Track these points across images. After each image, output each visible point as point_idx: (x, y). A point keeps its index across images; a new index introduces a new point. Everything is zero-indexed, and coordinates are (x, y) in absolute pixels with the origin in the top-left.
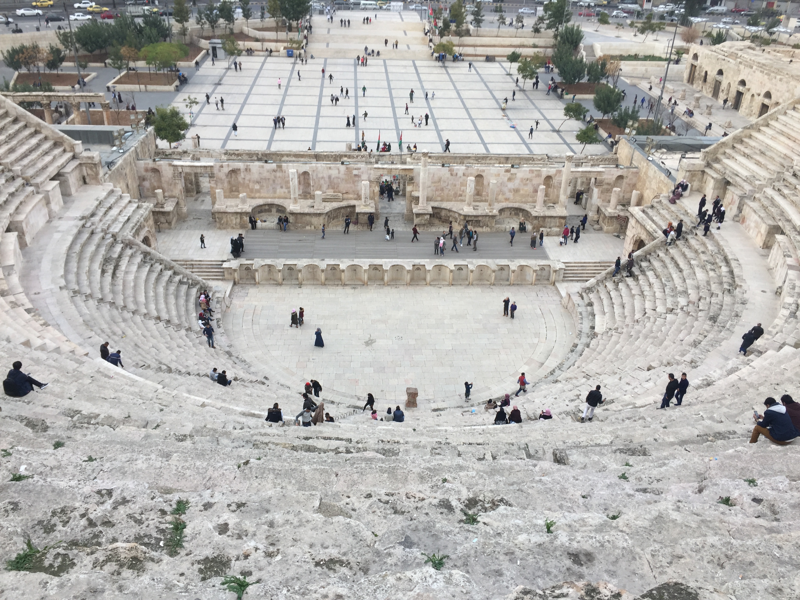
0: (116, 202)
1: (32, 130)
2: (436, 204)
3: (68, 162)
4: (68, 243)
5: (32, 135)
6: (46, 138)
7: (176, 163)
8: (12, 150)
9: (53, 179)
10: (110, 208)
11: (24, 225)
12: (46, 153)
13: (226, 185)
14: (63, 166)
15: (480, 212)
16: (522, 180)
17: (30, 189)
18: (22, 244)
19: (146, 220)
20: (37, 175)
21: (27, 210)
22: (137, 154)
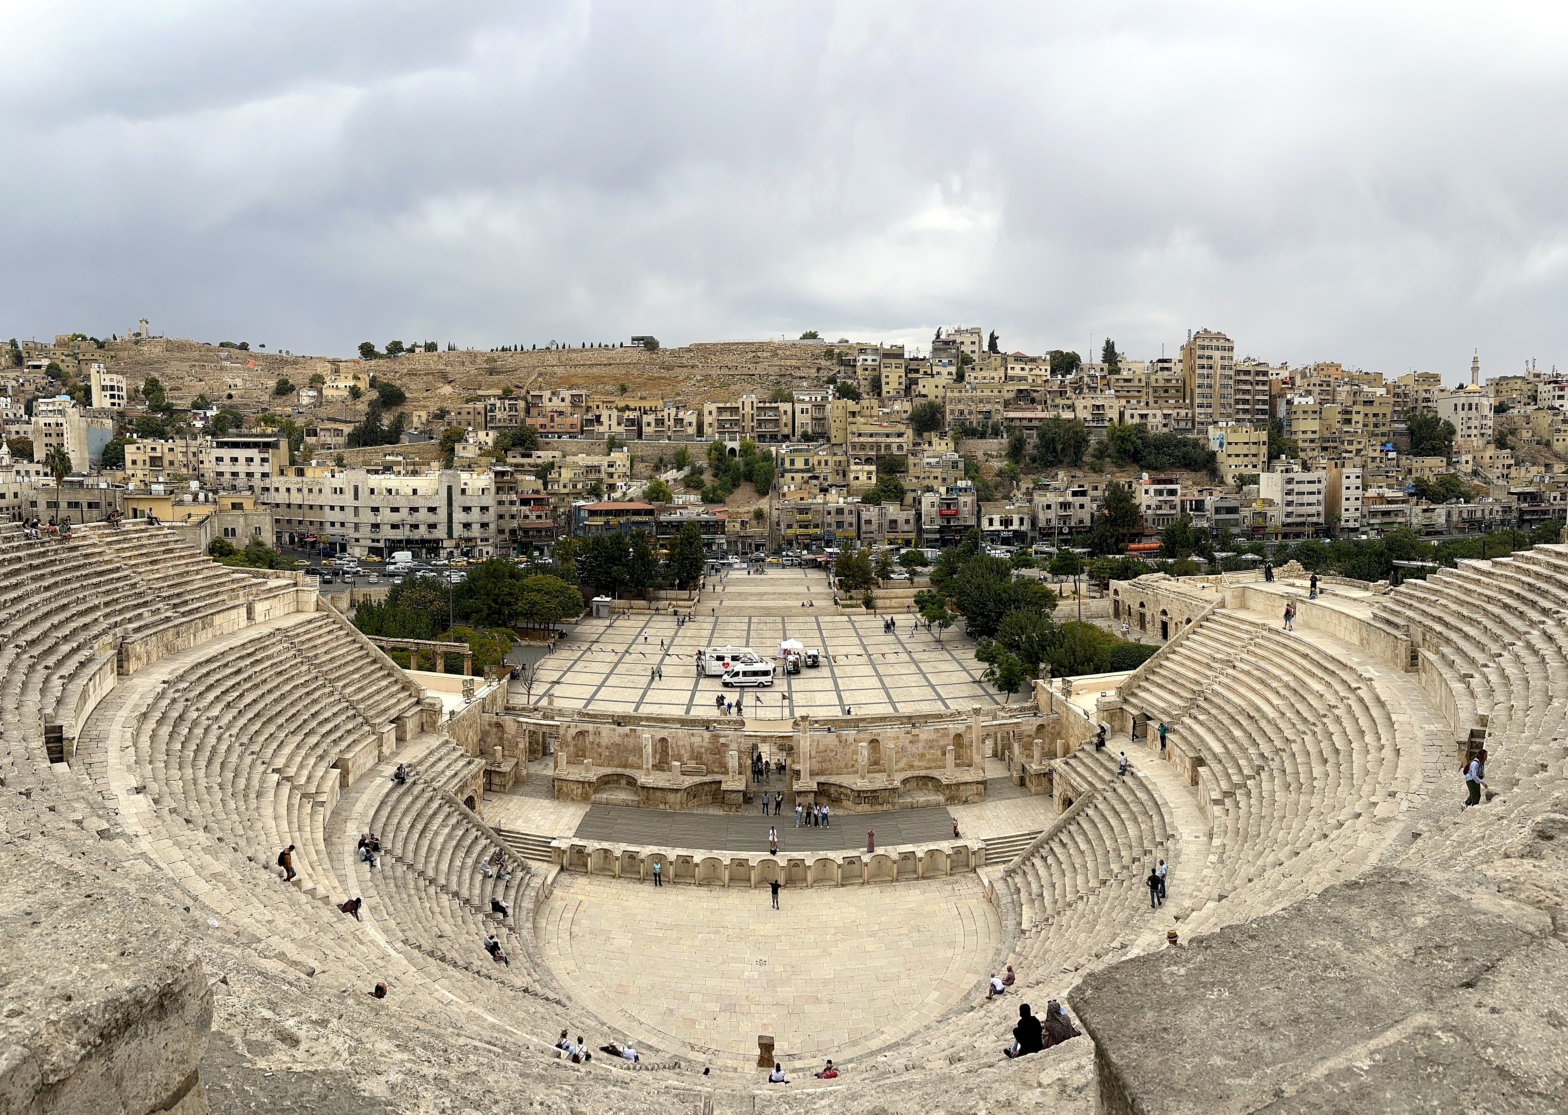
0: (448, 754)
1: (386, 672)
2: (822, 779)
3: (410, 707)
4: (385, 790)
5: (384, 677)
6: (396, 682)
7: (521, 719)
8: (361, 689)
9: (392, 722)
10: (440, 759)
11: (350, 764)
12: (392, 696)
13: (571, 748)
14: (405, 710)
15: (877, 786)
16: (926, 741)
17: (367, 728)
18: (343, 784)
19: (474, 777)
20: (378, 715)
21: (357, 749)
22: (484, 707)
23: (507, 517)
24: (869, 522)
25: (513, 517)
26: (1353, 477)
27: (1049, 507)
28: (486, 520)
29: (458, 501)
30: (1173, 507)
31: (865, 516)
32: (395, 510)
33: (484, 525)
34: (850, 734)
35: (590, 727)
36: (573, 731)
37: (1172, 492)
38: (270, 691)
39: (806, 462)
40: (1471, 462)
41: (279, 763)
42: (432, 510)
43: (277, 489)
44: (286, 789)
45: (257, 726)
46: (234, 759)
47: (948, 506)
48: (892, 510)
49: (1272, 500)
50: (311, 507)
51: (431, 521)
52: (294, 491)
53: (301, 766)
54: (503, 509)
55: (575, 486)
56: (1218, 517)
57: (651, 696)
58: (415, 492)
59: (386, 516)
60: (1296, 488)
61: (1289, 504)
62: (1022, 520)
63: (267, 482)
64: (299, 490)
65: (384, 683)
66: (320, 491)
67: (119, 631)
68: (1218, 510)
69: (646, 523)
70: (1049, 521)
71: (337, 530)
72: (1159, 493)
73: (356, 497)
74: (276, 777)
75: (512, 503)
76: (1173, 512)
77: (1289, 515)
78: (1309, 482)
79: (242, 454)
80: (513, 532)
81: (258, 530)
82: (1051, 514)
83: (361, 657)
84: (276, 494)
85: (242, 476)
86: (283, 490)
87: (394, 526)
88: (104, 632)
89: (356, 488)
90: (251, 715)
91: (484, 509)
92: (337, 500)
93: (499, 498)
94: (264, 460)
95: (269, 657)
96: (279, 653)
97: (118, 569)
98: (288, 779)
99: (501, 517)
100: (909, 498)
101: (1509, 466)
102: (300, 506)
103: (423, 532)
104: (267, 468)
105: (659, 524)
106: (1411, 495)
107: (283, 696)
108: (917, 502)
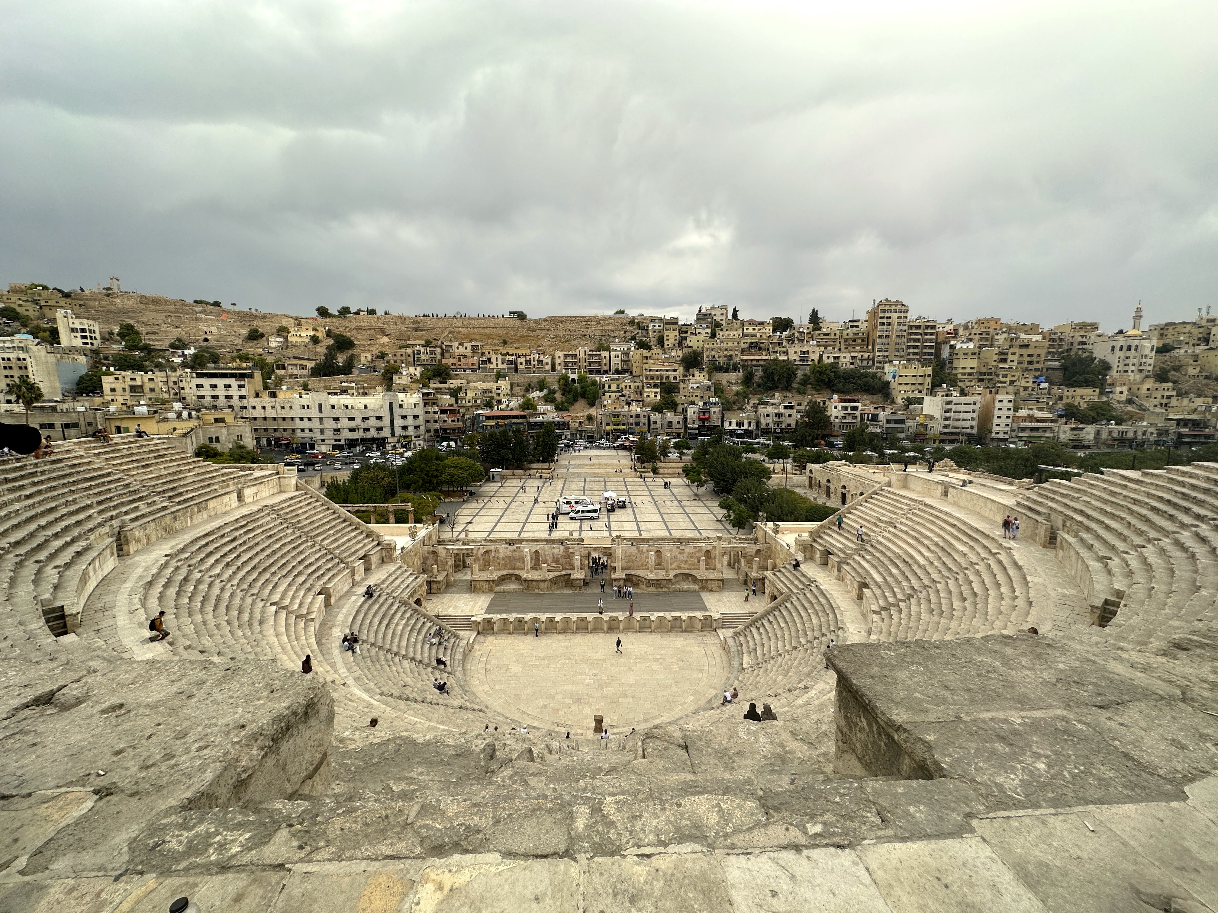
0: (402, 574)
1: (354, 527)
2: (628, 572)
3: (373, 548)
4: (359, 604)
5: (353, 530)
6: (362, 532)
7: (448, 547)
9: (360, 559)
10: (396, 578)
11: (331, 591)
12: (359, 542)
13: (481, 562)
14: (369, 550)
15: (660, 577)
16: (689, 553)
17: (342, 565)
18: (327, 604)
19: (420, 586)
20: (350, 556)
21: (336, 580)
22: (424, 542)
23: (432, 421)
24: (655, 422)
25: (436, 421)
26: (1005, 402)
27: (768, 415)
28: (417, 424)
29: (397, 411)
30: (856, 418)
31: (653, 419)
32: (351, 419)
33: (416, 427)
34: (645, 547)
35: (492, 548)
36: (482, 551)
37: (855, 408)
38: (262, 550)
39: (618, 387)
40: (1126, 393)
41: (276, 598)
42: (379, 418)
43: (254, 407)
44: (283, 615)
45: (255, 575)
46: (237, 601)
47: (704, 415)
48: (670, 415)
49: (932, 416)
50: (284, 419)
51: (379, 426)
52: (268, 408)
53: (294, 598)
54: (429, 417)
55: (476, 401)
56: (888, 426)
57: (528, 527)
58: (366, 407)
59: (344, 423)
60: (954, 407)
61: (947, 419)
62: (750, 423)
63: (245, 402)
64: (273, 407)
65: (353, 534)
66: (291, 407)
67: (116, 523)
68: (888, 421)
69: (521, 423)
70: (767, 424)
71: (307, 434)
72: (846, 408)
73: (321, 411)
74: (274, 608)
75: (435, 412)
76: (854, 421)
77: (946, 427)
78: (965, 404)
79: (221, 382)
80: (436, 431)
81: (240, 437)
82: (770, 420)
83: (334, 519)
84: (253, 411)
85: (222, 398)
86: (259, 407)
87: (351, 430)
88: (100, 525)
89: (320, 405)
90: (248, 568)
91: (416, 417)
92: (305, 414)
93: (426, 409)
94: (240, 386)
95: (259, 527)
96: (268, 523)
97: (109, 474)
98: (284, 608)
99: (428, 421)
100: (680, 408)
101: (1169, 397)
102: (275, 419)
103: (373, 433)
104: (243, 392)
105: (529, 424)
106: (1060, 416)
107: (274, 552)
108: (685, 411)
